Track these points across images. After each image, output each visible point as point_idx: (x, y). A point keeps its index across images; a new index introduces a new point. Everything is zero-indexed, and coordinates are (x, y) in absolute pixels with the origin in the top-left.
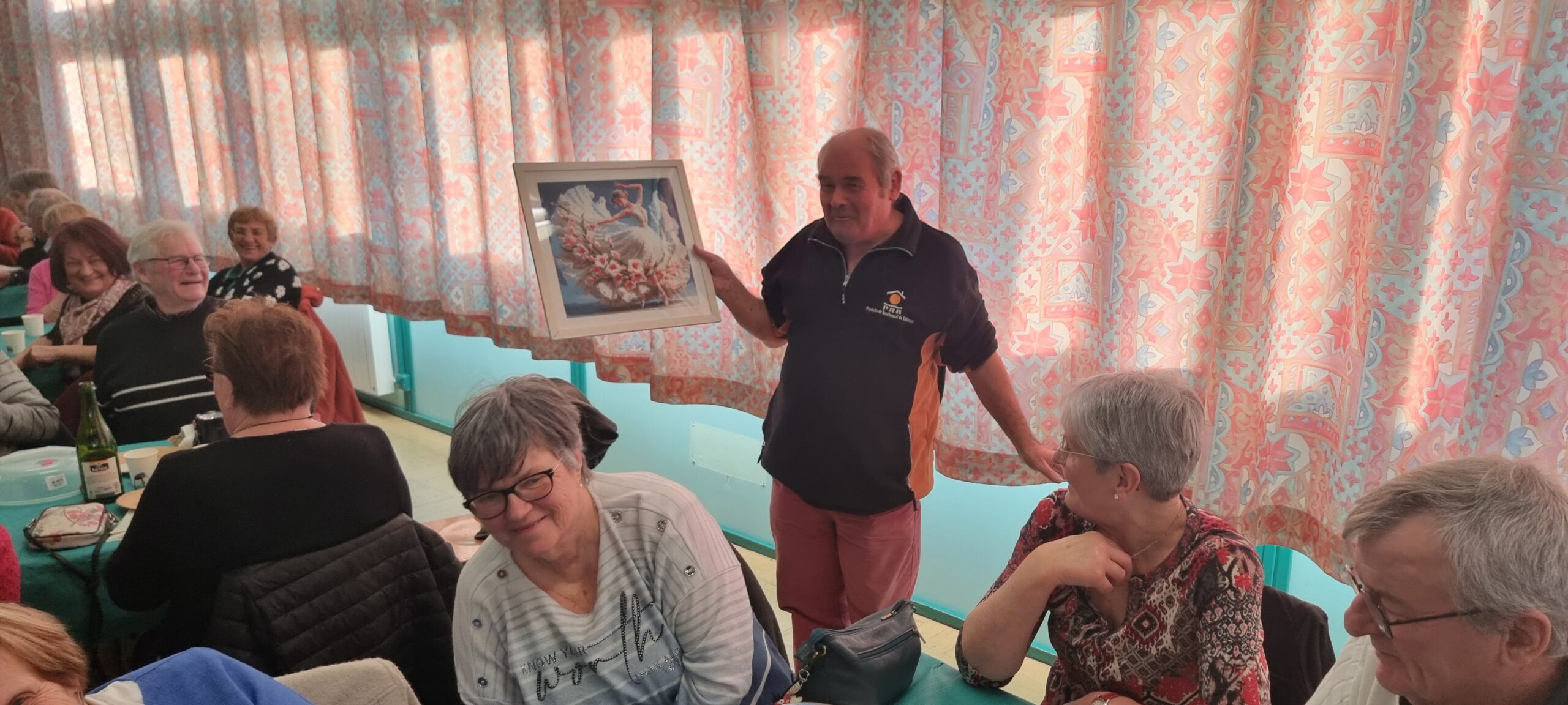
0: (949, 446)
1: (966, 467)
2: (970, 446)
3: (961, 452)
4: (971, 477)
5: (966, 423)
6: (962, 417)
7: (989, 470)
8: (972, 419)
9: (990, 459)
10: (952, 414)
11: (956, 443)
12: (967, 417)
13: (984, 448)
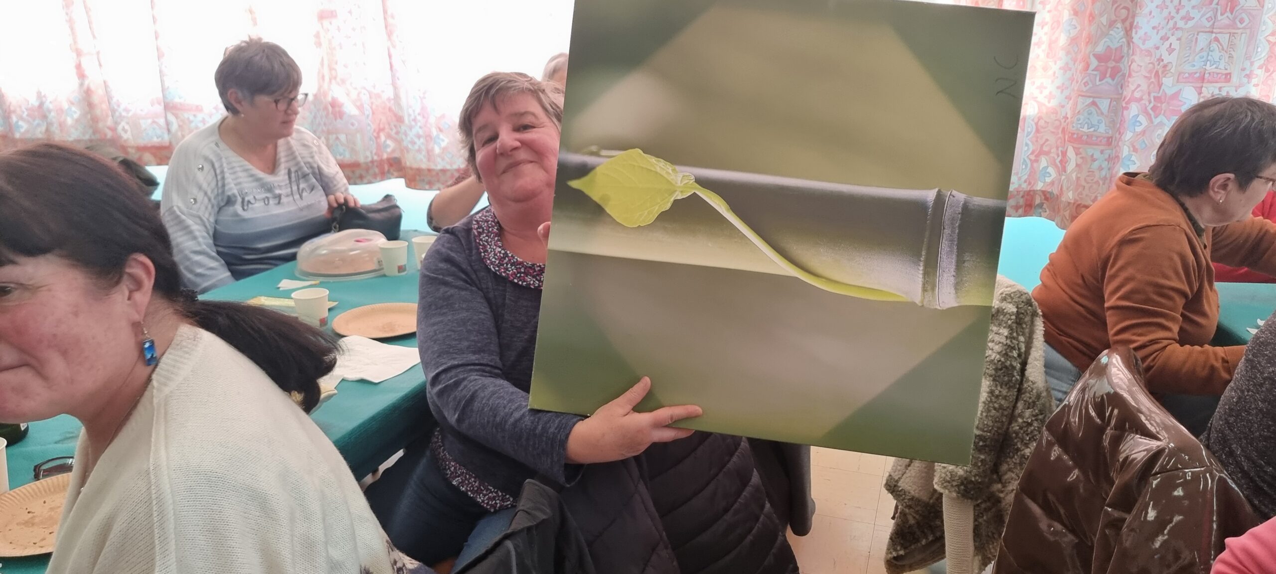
0: (411, 169)
1: (423, 180)
2: (424, 166)
3: (419, 171)
4: (427, 187)
5: (419, 151)
6: (416, 147)
7: (438, 181)
8: (423, 147)
9: (437, 174)
10: (410, 146)
11: (415, 166)
12: (419, 147)
13: (433, 167)
